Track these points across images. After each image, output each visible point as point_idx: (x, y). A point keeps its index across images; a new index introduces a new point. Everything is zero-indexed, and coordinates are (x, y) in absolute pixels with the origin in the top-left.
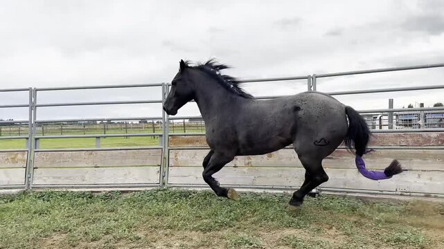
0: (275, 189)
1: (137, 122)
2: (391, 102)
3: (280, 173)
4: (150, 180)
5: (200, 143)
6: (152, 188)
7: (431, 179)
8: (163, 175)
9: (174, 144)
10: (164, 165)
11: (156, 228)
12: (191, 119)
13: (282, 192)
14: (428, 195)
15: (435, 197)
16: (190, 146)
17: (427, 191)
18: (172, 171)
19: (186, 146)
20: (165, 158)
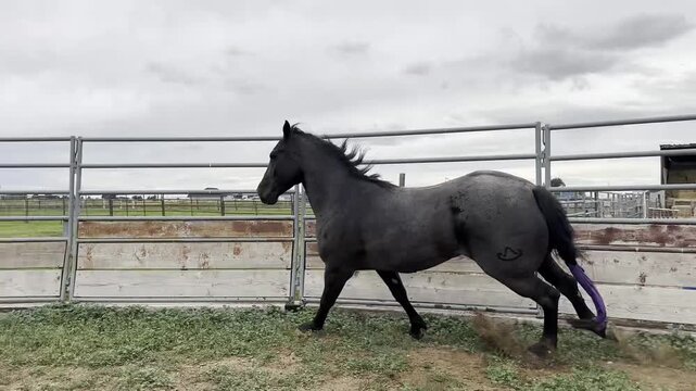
0: (242, 302)
1: (100, 197)
2: (402, 177)
3: (251, 277)
4: (43, 291)
5: (130, 232)
6: (44, 304)
7: (443, 283)
8: (67, 284)
9: (88, 234)
10: (69, 267)
11: (20, 364)
12: (191, 194)
13: (250, 306)
14: (439, 306)
15: (448, 308)
16: (114, 237)
17: (438, 299)
18: (81, 277)
19: (105, 237)
20: (71, 256)
